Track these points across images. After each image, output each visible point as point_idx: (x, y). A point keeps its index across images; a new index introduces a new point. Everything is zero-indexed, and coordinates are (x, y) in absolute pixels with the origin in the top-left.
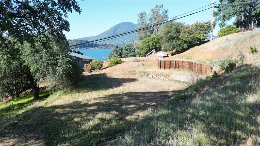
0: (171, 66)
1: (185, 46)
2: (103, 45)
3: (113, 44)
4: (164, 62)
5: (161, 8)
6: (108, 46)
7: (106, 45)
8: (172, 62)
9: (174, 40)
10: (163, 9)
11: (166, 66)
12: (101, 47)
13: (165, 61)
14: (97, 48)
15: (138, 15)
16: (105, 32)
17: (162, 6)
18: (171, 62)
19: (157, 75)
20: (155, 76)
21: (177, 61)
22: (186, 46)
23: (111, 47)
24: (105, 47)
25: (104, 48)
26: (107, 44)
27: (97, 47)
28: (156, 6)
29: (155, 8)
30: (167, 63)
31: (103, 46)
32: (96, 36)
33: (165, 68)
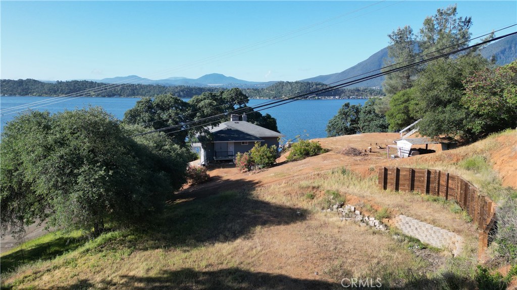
0: (416, 183)
1: (477, 126)
2: (352, 92)
3: (374, 88)
4: (395, 171)
5: (452, 16)
6: (363, 93)
7: (358, 90)
8: (419, 172)
9: (448, 108)
10: (457, 16)
11: (401, 182)
12: (348, 95)
13: (398, 170)
14: (339, 98)
15: (390, 36)
16: (359, 64)
17: (455, 9)
18: (416, 174)
19: (364, 209)
20: (358, 212)
21: (436, 172)
22: (479, 127)
23: (368, 95)
24: (357, 95)
25: (354, 98)
26: (362, 89)
27: (340, 95)
28: (439, 11)
29: (434, 16)
30: (405, 175)
31: (351, 94)
32: (340, 74)
33: (397, 189)
